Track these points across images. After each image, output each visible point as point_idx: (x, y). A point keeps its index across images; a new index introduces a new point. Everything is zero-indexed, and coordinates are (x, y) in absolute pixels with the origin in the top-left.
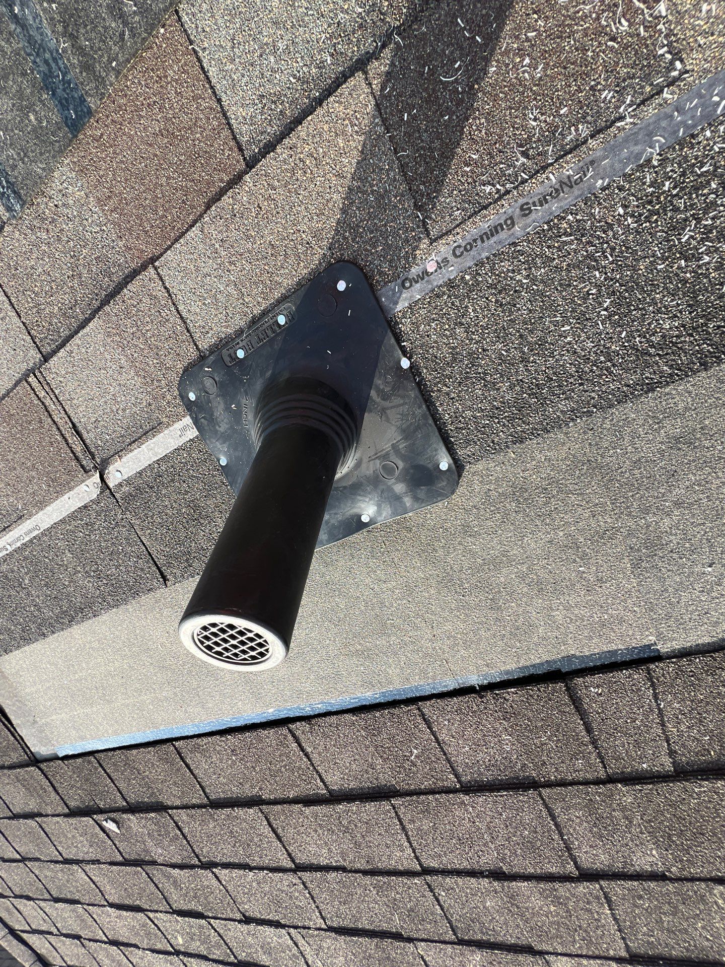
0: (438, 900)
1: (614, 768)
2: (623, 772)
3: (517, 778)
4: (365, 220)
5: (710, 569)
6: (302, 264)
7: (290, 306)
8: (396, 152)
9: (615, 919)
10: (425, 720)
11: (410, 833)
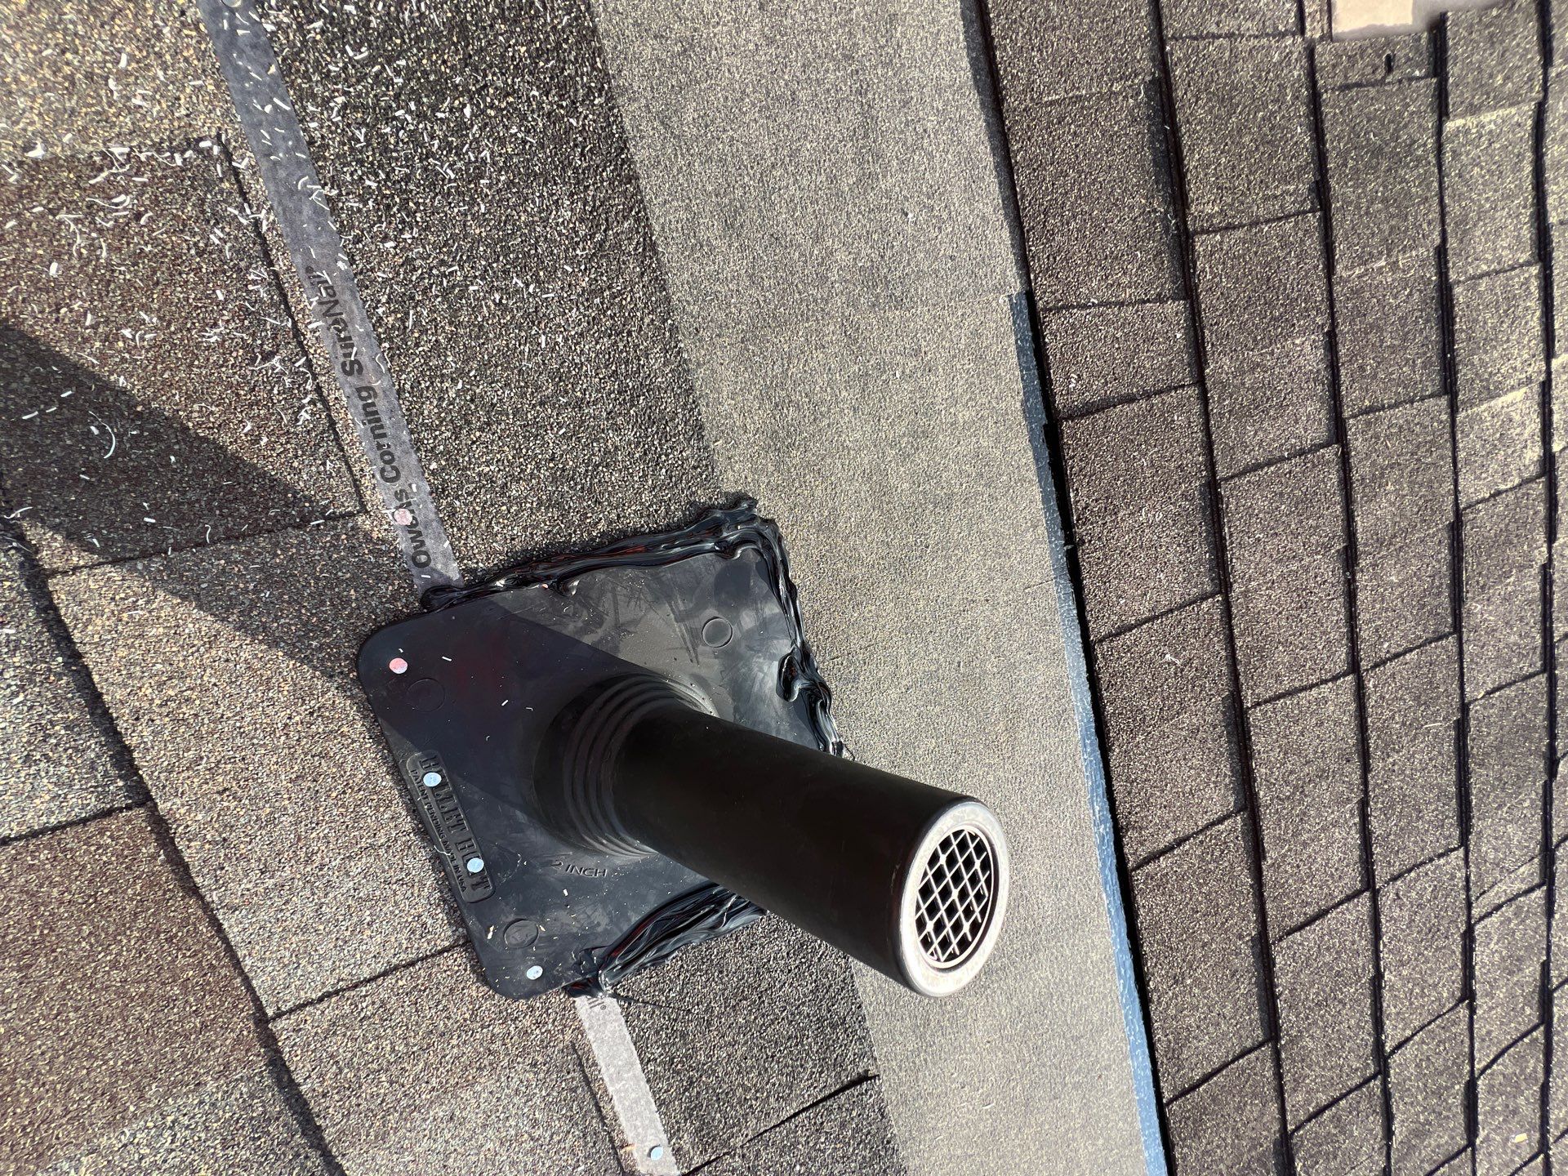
0: (1397, 656)
1: (1183, 374)
2: (1189, 365)
3: (1204, 509)
4: (299, 611)
5: (910, 215)
6: (345, 729)
7: (412, 760)
8: (203, 544)
9: (1396, 405)
10: (1118, 634)
11: (1297, 684)
